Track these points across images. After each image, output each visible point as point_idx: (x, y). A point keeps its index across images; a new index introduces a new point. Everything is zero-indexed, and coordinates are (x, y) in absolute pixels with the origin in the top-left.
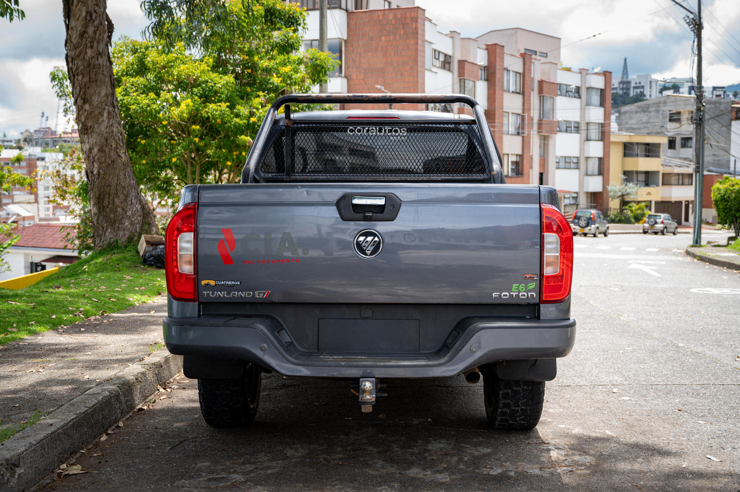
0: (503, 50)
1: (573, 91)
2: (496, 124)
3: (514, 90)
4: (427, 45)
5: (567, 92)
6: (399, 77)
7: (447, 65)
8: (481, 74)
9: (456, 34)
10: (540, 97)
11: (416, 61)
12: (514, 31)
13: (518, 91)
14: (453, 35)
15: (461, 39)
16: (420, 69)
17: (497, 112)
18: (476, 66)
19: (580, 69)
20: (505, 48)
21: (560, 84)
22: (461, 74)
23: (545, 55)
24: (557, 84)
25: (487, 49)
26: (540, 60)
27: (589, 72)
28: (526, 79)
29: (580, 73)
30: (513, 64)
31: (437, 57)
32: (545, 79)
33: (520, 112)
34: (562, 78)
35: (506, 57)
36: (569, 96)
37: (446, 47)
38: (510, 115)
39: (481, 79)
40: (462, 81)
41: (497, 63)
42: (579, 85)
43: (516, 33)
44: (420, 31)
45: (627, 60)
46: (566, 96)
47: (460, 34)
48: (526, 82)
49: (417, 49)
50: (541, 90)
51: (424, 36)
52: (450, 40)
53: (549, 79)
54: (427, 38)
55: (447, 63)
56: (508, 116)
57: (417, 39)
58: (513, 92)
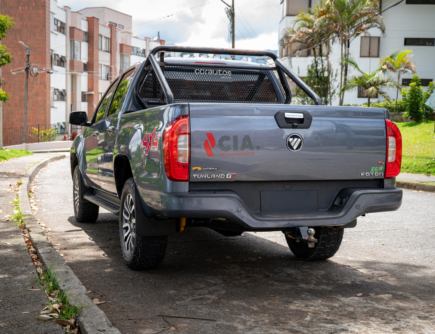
0: (98, 22)
1: (141, 52)
2: (94, 72)
3: (105, 50)
4: (51, 14)
5: (137, 52)
6: (32, 36)
7: (62, 30)
8: (84, 37)
9: (68, 8)
10: (121, 55)
11: (45, 26)
12: (102, 9)
13: (108, 50)
14: (66, 9)
15: (72, 12)
16: (47, 31)
17: (95, 64)
18: (81, 31)
19: (145, 38)
20: (99, 20)
21: (133, 47)
22: (72, 36)
23: (122, 27)
24: (132, 47)
25: (87, 20)
26: (120, 30)
27: (151, 40)
28: (113, 42)
29: (146, 40)
30: (104, 31)
31: (56, 24)
32: (124, 43)
33: (109, 64)
34: (134, 43)
35: (100, 26)
36: (139, 55)
37: (61, 17)
38: (103, 66)
39: (84, 41)
40: (72, 41)
41: (94, 30)
42: (145, 48)
43: (104, 10)
44: (47, 5)
45: (160, 33)
46: (137, 55)
47: (70, 8)
48: (112, 45)
49: (45, 17)
50: (121, 51)
51: (49, 8)
52: (64, 12)
53: (126, 43)
54: (51, 10)
55: (61, 28)
56: (102, 67)
57: (45, 10)
58: (104, 51)
